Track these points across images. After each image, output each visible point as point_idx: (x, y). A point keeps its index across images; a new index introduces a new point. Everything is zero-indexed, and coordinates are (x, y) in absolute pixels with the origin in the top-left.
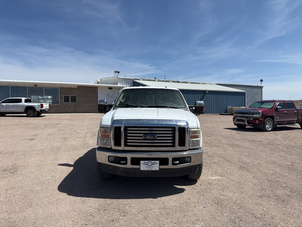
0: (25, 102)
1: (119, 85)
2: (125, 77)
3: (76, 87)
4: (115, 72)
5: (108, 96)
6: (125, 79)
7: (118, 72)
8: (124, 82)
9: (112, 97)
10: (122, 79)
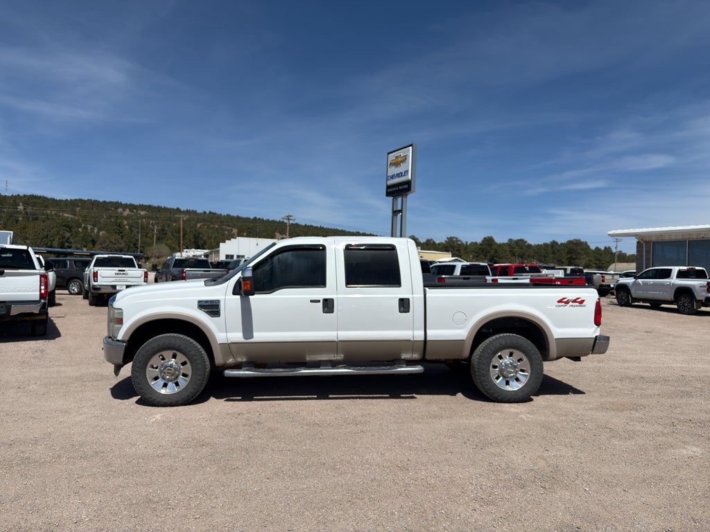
0: (678, 277)
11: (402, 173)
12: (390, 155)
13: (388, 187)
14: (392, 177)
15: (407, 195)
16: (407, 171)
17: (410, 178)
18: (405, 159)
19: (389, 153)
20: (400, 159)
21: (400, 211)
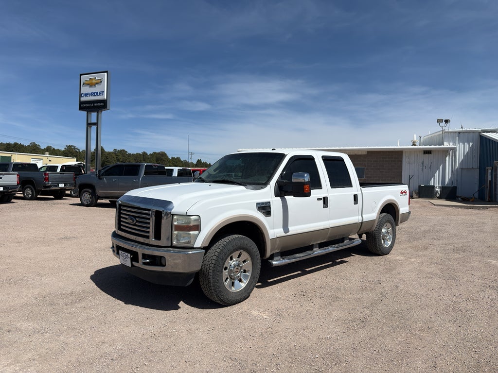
1: (446, 145)
2: (461, 130)
3: (365, 153)
4: (439, 121)
5: (423, 166)
6: (459, 133)
7: (447, 121)
8: (457, 138)
9: (430, 168)
10: (455, 132)
11: (97, 93)
12: (82, 76)
13: (81, 103)
14: (86, 95)
15: (101, 111)
16: (103, 92)
17: (106, 98)
18: (100, 82)
19: (81, 75)
20: (94, 81)
21: (96, 124)
